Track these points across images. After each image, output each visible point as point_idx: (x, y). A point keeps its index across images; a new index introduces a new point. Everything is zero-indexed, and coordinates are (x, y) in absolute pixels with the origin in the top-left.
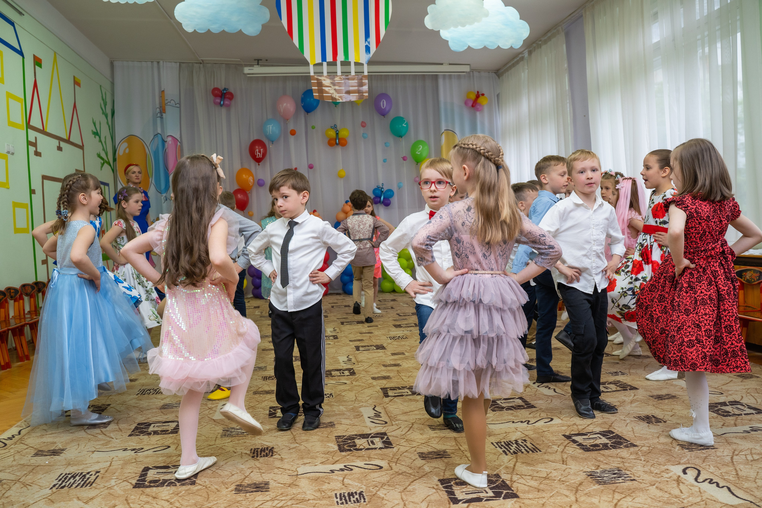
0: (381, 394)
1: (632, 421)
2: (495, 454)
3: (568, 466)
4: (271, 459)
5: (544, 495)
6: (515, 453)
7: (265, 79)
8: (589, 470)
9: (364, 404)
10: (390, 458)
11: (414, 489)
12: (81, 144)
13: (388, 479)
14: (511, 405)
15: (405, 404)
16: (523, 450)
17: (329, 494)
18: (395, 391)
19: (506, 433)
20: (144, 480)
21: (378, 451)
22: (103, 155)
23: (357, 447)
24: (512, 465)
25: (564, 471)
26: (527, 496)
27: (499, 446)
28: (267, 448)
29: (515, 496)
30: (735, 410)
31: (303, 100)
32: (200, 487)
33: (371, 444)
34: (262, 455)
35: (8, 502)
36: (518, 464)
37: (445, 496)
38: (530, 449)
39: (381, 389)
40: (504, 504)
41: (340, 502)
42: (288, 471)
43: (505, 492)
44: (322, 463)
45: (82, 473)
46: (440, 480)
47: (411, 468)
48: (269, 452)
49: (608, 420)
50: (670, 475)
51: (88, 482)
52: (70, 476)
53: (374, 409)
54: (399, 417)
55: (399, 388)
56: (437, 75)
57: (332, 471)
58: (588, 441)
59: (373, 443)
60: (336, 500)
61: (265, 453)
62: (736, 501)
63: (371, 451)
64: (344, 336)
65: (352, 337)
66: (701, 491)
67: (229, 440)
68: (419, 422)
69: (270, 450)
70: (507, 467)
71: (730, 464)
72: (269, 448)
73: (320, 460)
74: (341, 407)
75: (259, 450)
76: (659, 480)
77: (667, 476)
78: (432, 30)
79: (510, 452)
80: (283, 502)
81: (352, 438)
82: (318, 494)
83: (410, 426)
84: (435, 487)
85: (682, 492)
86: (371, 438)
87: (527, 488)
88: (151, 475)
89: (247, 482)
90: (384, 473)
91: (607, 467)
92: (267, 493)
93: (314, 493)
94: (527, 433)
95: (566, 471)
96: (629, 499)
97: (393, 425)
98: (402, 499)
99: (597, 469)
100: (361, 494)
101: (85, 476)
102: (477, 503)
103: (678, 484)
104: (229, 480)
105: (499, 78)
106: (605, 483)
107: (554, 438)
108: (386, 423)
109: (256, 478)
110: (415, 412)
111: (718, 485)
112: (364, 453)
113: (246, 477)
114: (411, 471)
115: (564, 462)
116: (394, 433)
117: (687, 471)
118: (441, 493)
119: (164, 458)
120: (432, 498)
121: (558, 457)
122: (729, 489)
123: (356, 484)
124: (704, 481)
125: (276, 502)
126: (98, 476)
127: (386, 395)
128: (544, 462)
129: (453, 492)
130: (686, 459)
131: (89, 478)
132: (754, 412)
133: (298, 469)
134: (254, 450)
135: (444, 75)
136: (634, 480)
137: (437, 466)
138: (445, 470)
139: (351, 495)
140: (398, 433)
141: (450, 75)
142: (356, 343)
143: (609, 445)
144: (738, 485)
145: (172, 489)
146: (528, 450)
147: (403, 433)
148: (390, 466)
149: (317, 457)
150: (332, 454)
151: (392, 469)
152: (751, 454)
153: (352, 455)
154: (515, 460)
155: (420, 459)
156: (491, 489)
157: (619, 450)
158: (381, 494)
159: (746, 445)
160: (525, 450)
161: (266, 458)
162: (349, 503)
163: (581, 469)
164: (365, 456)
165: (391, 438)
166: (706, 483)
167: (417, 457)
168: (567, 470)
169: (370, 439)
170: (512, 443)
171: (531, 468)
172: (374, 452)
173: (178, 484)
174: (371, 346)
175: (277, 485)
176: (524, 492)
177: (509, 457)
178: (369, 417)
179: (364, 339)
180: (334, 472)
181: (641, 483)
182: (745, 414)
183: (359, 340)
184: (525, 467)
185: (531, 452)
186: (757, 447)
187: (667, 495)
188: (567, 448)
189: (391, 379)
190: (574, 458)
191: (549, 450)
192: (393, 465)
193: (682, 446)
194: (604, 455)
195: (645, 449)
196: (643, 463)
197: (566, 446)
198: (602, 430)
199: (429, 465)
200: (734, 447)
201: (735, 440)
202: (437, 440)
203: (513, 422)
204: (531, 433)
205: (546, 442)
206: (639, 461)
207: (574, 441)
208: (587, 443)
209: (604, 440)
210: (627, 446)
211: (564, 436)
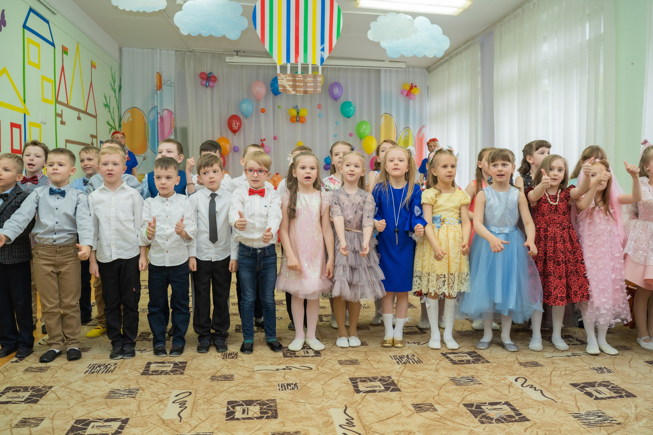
2: (391, 363)
3: (439, 373)
4: (236, 360)
5: (418, 390)
6: (405, 363)
7: (242, 66)
8: (452, 376)
10: (318, 363)
11: (332, 383)
12: (95, 115)
13: (315, 376)
14: (409, 331)
16: (411, 362)
17: (274, 384)
18: (328, 318)
20: (148, 370)
21: (310, 358)
22: (111, 123)
23: (296, 355)
24: (401, 371)
26: (406, 390)
27: (394, 358)
28: (233, 353)
29: (399, 390)
31: (272, 85)
32: (187, 376)
34: (230, 357)
35: (57, 380)
36: (405, 370)
37: (352, 388)
38: (415, 361)
40: (390, 395)
41: (281, 389)
42: (247, 369)
43: (392, 387)
44: (271, 364)
45: (105, 364)
46: (350, 379)
47: (331, 370)
50: (506, 381)
51: (109, 370)
52: (96, 366)
54: (328, 336)
56: (380, 69)
57: (278, 370)
59: (307, 352)
60: (278, 388)
62: (544, 399)
66: (523, 392)
69: (236, 354)
70: (397, 372)
71: (549, 376)
73: (269, 362)
75: (228, 354)
76: (497, 384)
77: (504, 382)
78: (373, 41)
79: (401, 362)
80: (243, 387)
82: (267, 384)
84: (346, 382)
85: (510, 392)
86: (307, 349)
87: (407, 386)
88: (153, 367)
89: (219, 374)
90: (312, 372)
91: (465, 375)
92: (232, 382)
93: (264, 383)
94: (416, 350)
95: (437, 377)
96: (474, 395)
98: (323, 388)
99: (458, 376)
100: (295, 385)
101: (107, 366)
102: (372, 394)
103: (509, 387)
104: (207, 373)
105: (429, 73)
106: (461, 385)
107: (434, 355)
109: (226, 372)
111: (535, 389)
112: (300, 359)
113: (219, 371)
114: (331, 372)
115: (437, 370)
117: (518, 380)
118: (349, 386)
120: (343, 389)
121: (434, 367)
122: (541, 391)
123: (293, 378)
124: (527, 386)
125: (238, 387)
126: (116, 367)
127: (322, 320)
128: (423, 370)
129: (358, 386)
130: (521, 372)
131: (110, 368)
132: (578, 343)
133: (254, 367)
134: (225, 354)
135: (386, 70)
136: (481, 384)
137: (350, 369)
138: (355, 372)
139: (289, 385)
141: (390, 70)
143: (471, 362)
144: (548, 389)
145: (168, 377)
147: (330, 347)
148: (317, 368)
149: (268, 360)
150: (278, 359)
151: (318, 370)
153: (292, 359)
154: (404, 368)
156: (383, 385)
157: (476, 364)
158: (309, 385)
159: (564, 365)
161: (233, 359)
162: (287, 390)
163: (447, 375)
164: (301, 361)
166: (528, 387)
167: (337, 363)
168: (438, 375)
170: (404, 357)
171: (413, 373)
172: (307, 358)
173: (172, 374)
175: (239, 377)
176: (405, 388)
177: (401, 365)
181: (485, 386)
182: (572, 345)
184: (409, 373)
185: (416, 363)
186: (571, 367)
187: (499, 394)
188: (441, 361)
189: (326, 308)
190: (445, 368)
191: (429, 363)
192: (320, 367)
193: (521, 364)
194: (465, 367)
195: (495, 364)
196: (491, 373)
197: (441, 360)
198: (469, 351)
199: (345, 368)
200: (556, 365)
201: (558, 361)
202: (352, 353)
203: (408, 343)
204: (419, 350)
205: (428, 357)
206: (488, 372)
207: (448, 358)
208: (456, 359)
209: (469, 358)
210: (483, 362)
211: (442, 353)
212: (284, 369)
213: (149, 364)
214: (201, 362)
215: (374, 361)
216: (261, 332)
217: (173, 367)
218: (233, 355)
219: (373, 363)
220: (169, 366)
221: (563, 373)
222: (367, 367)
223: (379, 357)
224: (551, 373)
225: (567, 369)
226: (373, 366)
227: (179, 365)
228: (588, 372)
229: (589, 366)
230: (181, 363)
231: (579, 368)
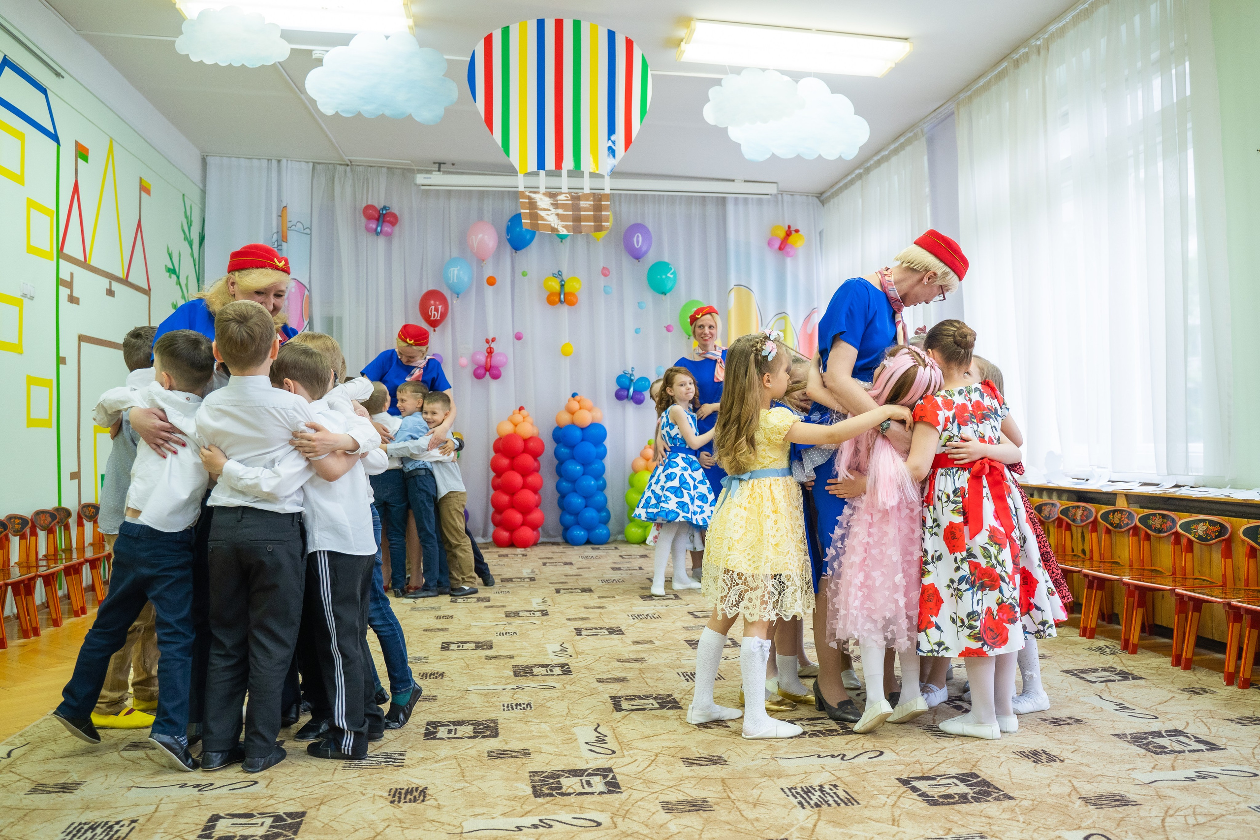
0: (610, 706)
1: (1009, 758)
2: (785, 806)
3: (901, 828)
4: (421, 806)
7: (449, 193)
8: (933, 835)
9: (581, 721)
10: (614, 810)
12: (146, 287)
14: (818, 729)
15: (648, 723)
16: (831, 802)
18: (633, 702)
19: (806, 773)
20: (210, 836)
21: (596, 798)
23: (563, 790)
24: (811, 826)
25: (894, 836)
27: (793, 794)
28: (417, 789)
30: (1174, 744)
31: (509, 230)
33: (586, 786)
34: (408, 799)
36: (820, 823)
38: (841, 800)
39: (611, 697)
42: (446, 827)
44: (504, 814)
45: (106, 823)
47: (647, 826)
48: (420, 794)
49: (971, 756)
51: (116, 836)
52: (86, 827)
53: (596, 730)
54: (635, 744)
55: (640, 698)
56: (724, 197)
57: (519, 828)
58: (936, 790)
59: (589, 783)
61: (412, 797)
63: (584, 797)
64: (559, 612)
65: (572, 613)
67: (356, 775)
68: (668, 752)
69: (422, 791)
70: (802, 828)
71: (1160, 830)
72: (420, 789)
74: (543, 726)
75: (403, 792)
78: (715, 126)
79: (809, 803)
81: (555, 775)
83: (653, 758)
86: (587, 776)
88: (224, 827)
90: (602, 833)
91: (964, 832)
94: (839, 773)
95: (897, 837)
97: (624, 756)
99: (947, 834)
101: (111, 826)
105: (823, 205)
107: (883, 784)
108: (614, 752)
109: (394, 836)
110: (663, 737)
112: (573, 800)
113: (378, 834)
114: (646, 831)
115: (894, 821)
116: (625, 770)
119: (247, 800)
121: (886, 813)
126: (134, 827)
127: (618, 708)
128: (861, 822)
130: (1091, 821)
131: (118, 830)
132: (1203, 747)
133: (463, 824)
134: (396, 792)
135: (736, 198)
137: (689, 824)
138: (702, 831)
140: (632, 769)
141: (746, 199)
142: (577, 622)
143: (969, 797)
146: (839, 801)
147: (640, 769)
148: (614, 823)
149: (497, 804)
150: (522, 801)
151: (616, 827)
152: (1194, 814)
153: (554, 802)
154: (816, 817)
155: (662, 812)
157: (984, 805)
159: (1186, 800)
160: (834, 801)
161: (414, 804)
163: (922, 834)
164: (575, 805)
165: (619, 778)
167: (660, 808)
168: (899, 834)
169: (585, 778)
170: (814, 789)
171: (841, 830)
172: (589, 798)
174: (601, 628)
177: (808, 811)
178: (587, 743)
179: (590, 616)
180: (521, 830)
182: (1189, 751)
183: (582, 619)
184: (831, 828)
185: (842, 805)
186: (1204, 804)
188: (901, 799)
189: (628, 681)
190: (911, 815)
191: (873, 802)
192: (619, 820)
193: (1086, 800)
194: (959, 812)
195: (1026, 803)
196: (1023, 825)
197: (899, 797)
198: (960, 772)
199: (677, 821)
200: (1169, 802)
201: (1169, 792)
202: (693, 782)
203: (819, 756)
204: (847, 773)
205: (869, 788)
206: (1015, 823)
207: (914, 789)
208: (935, 792)
209: (962, 788)
210: (997, 799)
211: (899, 779)
212: (535, 826)
213: (215, 818)
214: (339, 813)
215: (746, 802)
216: (483, 737)
217: (271, 827)
218: (416, 794)
219: (743, 806)
220: (262, 824)
221: (1191, 820)
222: (731, 818)
223: (756, 792)
224: (1163, 821)
225: (1198, 810)
226: (744, 813)
227: (285, 820)
228: (1249, 818)
229: (1246, 801)
230: (290, 815)
231: (1223, 807)
